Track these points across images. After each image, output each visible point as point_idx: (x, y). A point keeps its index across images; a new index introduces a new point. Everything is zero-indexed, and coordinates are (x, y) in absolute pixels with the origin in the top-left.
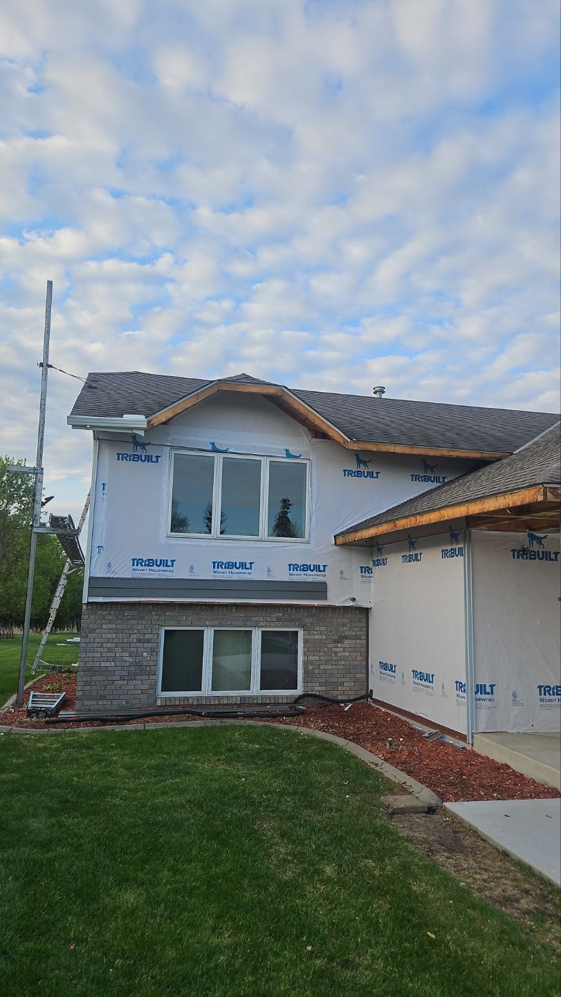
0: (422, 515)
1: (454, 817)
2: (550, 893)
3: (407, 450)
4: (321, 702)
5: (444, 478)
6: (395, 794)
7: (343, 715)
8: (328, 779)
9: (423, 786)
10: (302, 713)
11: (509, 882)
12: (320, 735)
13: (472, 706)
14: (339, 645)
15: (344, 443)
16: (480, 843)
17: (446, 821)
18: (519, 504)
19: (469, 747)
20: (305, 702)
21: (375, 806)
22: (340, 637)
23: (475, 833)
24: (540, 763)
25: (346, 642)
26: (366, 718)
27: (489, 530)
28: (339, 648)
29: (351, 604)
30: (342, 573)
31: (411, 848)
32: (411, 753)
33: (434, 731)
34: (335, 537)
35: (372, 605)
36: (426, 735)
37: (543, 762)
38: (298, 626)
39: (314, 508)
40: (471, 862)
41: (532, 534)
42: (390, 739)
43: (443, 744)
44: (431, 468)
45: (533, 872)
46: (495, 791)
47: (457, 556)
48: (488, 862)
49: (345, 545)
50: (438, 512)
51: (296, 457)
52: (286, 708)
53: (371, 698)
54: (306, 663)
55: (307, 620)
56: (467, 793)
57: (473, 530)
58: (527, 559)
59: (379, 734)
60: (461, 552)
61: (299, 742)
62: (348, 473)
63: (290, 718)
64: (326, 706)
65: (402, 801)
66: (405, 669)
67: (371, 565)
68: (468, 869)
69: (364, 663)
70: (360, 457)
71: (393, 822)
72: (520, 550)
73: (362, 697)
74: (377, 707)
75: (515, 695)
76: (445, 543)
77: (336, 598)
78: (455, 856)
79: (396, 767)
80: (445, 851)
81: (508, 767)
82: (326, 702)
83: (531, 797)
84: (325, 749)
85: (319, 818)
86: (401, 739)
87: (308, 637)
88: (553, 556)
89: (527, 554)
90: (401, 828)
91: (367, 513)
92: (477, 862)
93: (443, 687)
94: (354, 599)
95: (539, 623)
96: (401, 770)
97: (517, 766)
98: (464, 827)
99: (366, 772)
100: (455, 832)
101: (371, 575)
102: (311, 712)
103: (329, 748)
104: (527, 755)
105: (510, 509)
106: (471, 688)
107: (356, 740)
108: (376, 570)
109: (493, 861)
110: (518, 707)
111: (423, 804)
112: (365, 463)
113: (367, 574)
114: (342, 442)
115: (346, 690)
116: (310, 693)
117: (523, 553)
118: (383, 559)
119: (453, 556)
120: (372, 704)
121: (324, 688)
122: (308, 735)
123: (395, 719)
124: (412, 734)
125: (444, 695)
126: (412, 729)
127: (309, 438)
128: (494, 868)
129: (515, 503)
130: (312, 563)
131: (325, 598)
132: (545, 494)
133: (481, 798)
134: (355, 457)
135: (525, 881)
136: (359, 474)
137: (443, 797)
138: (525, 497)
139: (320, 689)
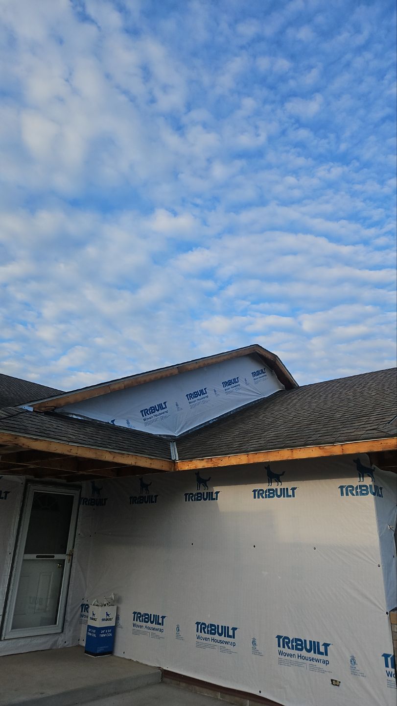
88: (3, 495)
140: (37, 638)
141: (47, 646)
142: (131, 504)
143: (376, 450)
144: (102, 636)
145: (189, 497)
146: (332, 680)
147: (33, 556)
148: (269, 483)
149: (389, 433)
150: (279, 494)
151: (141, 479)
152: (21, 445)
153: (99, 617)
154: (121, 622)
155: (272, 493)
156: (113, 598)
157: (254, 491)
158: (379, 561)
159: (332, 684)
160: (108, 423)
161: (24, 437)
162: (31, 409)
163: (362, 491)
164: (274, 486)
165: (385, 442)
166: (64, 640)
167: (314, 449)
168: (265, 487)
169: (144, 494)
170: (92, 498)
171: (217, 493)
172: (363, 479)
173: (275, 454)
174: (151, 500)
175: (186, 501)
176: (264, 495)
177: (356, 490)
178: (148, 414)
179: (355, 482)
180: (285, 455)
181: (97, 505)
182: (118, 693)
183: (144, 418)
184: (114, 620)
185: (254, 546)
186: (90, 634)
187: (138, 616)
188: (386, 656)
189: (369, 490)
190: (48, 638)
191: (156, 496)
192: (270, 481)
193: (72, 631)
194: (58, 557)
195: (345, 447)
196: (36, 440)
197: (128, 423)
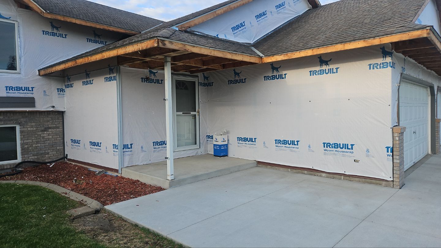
0: (91, 56)
1: (110, 213)
2: (158, 240)
3: (83, 23)
4: (35, 164)
5: (106, 42)
6: (76, 208)
7: (49, 170)
8: (32, 208)
9: (93, 200)
10: (21, 172)
11: (138, 240)
12: (31, 183)
13: (121, 155)
14: (45, 132)
15: (41, 13)
16: (124, 223)
17: (105, 216)
18: (145, 48)
19: (119, 175)
20: (24, 166)
21: (61, 218)
22: (46, 128)
23: (121, 219)
24: (153, 177)
25: (50, 130)
26: (63, 169)
27: (129, 67)
28: (45, 134)
29: (52, 109)
30: (45, 91)
31: (83, 236)
32: (88, 183)
33: (101, 170)
34: (39, 70)
35: (65, 110)
36: (97, 173)
37: (154, 176)
38: (16, 124)
39: (22, 52)
40: (118, 234)
41: (151, 71)
42: (75, 178)
43: (106, 176)
44: (99, 36)
45: (150, 231)
46: (131, 194)
47: (113, 80)
48: (127, 232)
49: (45, 75)
50: (101, 54)
51: (7, 19)
52: (10, 171)
53: (67, 159)
54: (22, 145)
55: (22, 120)
56: (117, 198)
57: (121, 67)
58: (148, 82)
59: (69, 176)
60: (115, 79)
61: (15, 190)
62: (46, 33)
63: (11, 176)
64: (37, 166)
65: (80, 211)
66: (85, 141)
67: (64, 88)
68: (116, 239)
69: (62, 141)
70: (53, 23)
71: (73, 224)
72: (145, 78)
73: (61, 159)
74: (70, 162)
75: (142, 148)
76: (106, 74)
77: (40, 106)
78: (109, 234)
79: (78, 193)
80: (103, 233)
81: (138, 181)
82: (38, 164)
83: (149, 193)
84: (32, 191)
85: (22, 234)
86: (83, 177)
87: (23, 129)
88: (160, 82)
89: (149, 80)
90: (78, 226)
91: (60, 58)
92: (122, 234)
93: (106, 148)
94: (53, 107)
95: (153, 113)
96: (81, 194)
97: (143, 180)
98: (115, 216)
99: (59, 198)
100: (110, 221)
101: (64, 93)
102: (27, 171)
103: (36, 190)
104: (147, 174)
105: (140, 51)
106: (120, 147)
107: (55, 182)
108: (67, 90)
109: (130, 231)
110: (144, 153)
111: (93, 210)
112: (57, 28)
113: (62, 93)
114: (39, 12)
115: (51, 156)
116: (27, 160)
117: (147, 80)
118: (71, 84)
119: (111, 81)
120: (67, 161)
121: (36, 157)
122: (22, 185)
123: (80, 168)
124: (90, 174)
125: (107, 152)
126: (89, 171)
127: (16, 8)
128: (130, 234)
129: (143, 48)
130: (23, 86)
131: (34, 106)
132: (158, 43)
133: (124, 200)
134: (50, 24)
135: (146, 237)
136: (54, 34)
137: (104, 204)
138: (148, 45)
139: (33, 157)
140: (189, 151)
141: (194, 154)
142: (229, 84)
143: (404, 39)
144: (222, 148)
145: (267, 78)
146: (355, 160)
147: (181, 113)
148: (320, 66)
149: (415, 27)
150: (327, 72)
151: (234, 70)
152: (187, 50)
153: (220, 141)
154: (230, 142)
155: (322, 72)
156: (226, 132)
157: (310, 72)
158: (390, 103)
159: (355, 161)
160: (215, 37)
161: (188, 45)
162: (177, 29)
163: (384, 65)
164: (324, 67)
165: (412, 33)
166: (201, 151)
167: (359, 42)
168: (318, 68)
169: (237, 78)
170: (204, 82)
171: (285, 74)
172: (385, 59)
173: (332, 47)
174: (242, 81)
175: (265, 80)
176: (317, 73)
177: (380, 66)
178: (236, 30)
179: (380, 61)
180: (339, 47)
181: (208, 86)
182: (239, 171)
183: (233, 32)
184: (227, 141)
185: (310, 101)
186: (216, 148)
187: (239, 139)
188: (388, 148)
189: (388, 65)
190: (193, 151)
191: (245, 79)
192: (321, 65)
193: (204, 147)
194: (192, 113)
195: (382, 39)
196: (194, 46)
197: (226, 36)
